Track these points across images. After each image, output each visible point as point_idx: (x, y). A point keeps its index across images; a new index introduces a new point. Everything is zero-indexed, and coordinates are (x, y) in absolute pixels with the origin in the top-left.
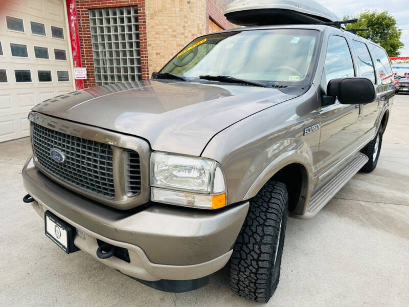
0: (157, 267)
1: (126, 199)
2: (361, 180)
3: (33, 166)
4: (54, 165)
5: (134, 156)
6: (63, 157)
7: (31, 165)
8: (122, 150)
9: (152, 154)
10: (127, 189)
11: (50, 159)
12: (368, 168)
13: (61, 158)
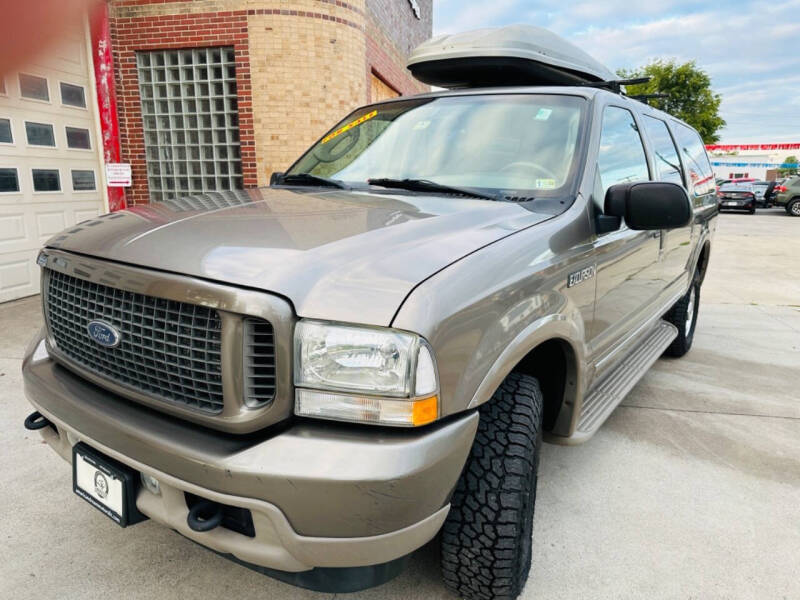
0: (309, 543)
1: (246, 414)
2: (667, 371)
3: (47, 356)
4: (96, 352)
5: (261, 329)
6: (117, 335)
7: (42, 354)
8: (238, 319)
9: (298, 324)
10: (247, 393)
11: (86, 340)
12: (677, 350)
13: (112, 338)
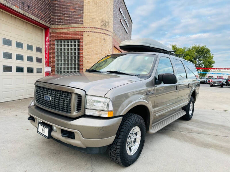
0: (85, 140)
1: (75, 114)
4: (45, 102)
5: (79, 96)
6: (51, 98)
7: (33, 104)
8: (75, 94)
9: (87, 96)
10: (76, 109)
11: (44, 100)
13: (50, 99)
